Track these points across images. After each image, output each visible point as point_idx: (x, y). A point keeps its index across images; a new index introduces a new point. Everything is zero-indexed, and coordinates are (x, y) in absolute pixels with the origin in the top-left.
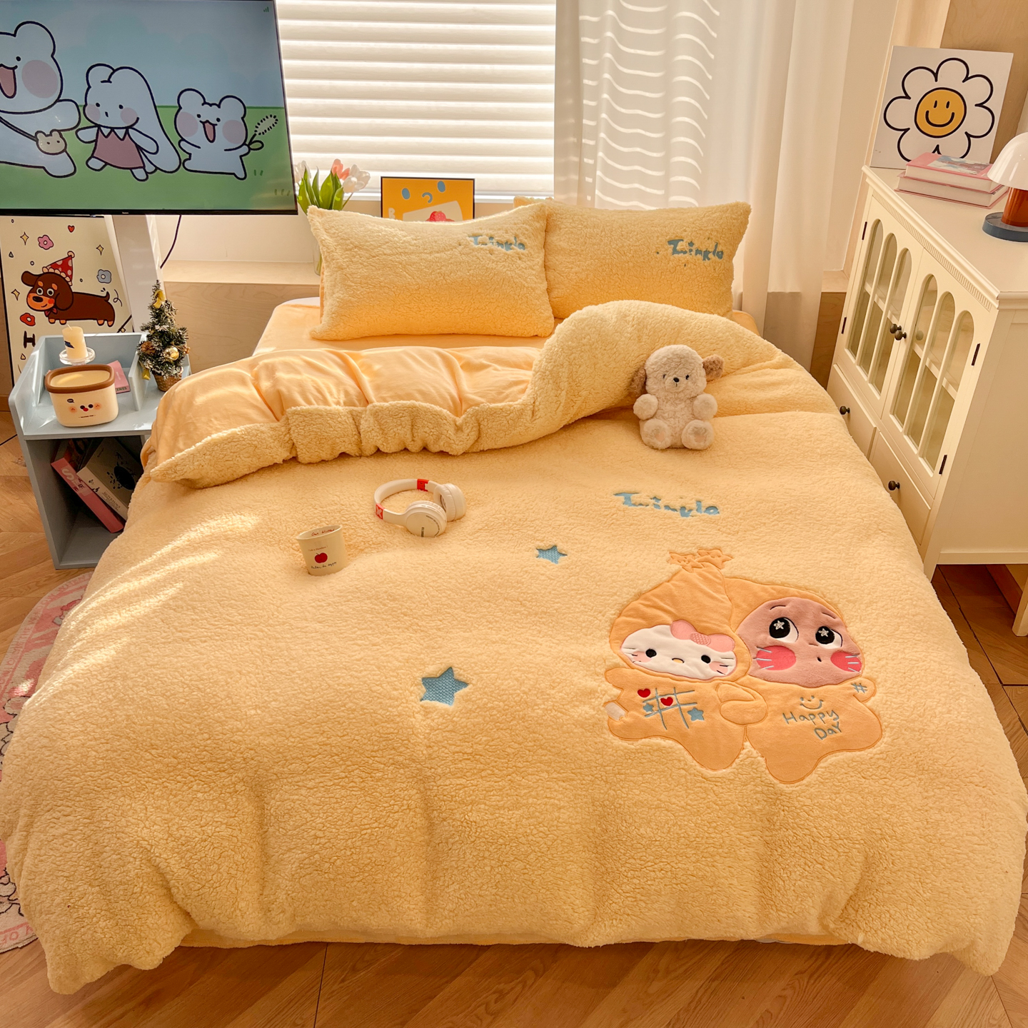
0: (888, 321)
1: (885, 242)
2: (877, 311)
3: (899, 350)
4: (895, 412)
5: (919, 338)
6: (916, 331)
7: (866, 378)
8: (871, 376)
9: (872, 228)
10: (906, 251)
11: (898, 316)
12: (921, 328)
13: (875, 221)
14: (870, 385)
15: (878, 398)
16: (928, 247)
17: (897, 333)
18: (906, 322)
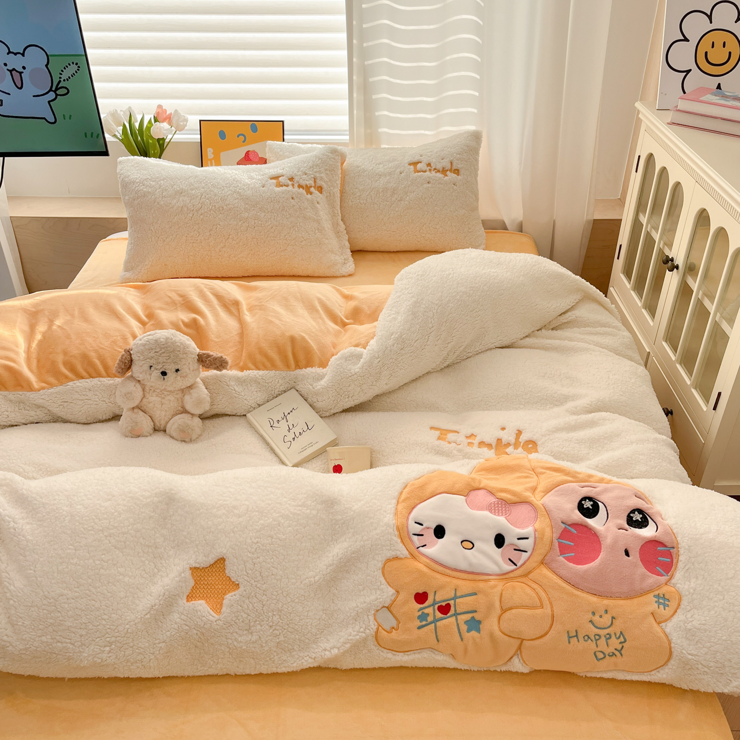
0: (661, 251)
1: (658, 175)
2: (650, 241)
3: (671, 281)
4: (668, 339)
5: (691, 269)
6: (689, 262)
7: (640, 304)
8: (644, 301)
9: (645, 161)
10: (678, 184)
11: (670, 246)
12: (692, 259)
13: (648, 155)
14: (644, 311)
15: (652, 324)
16: (699, 181)
17: (668, 263)
18: (678, 253)
